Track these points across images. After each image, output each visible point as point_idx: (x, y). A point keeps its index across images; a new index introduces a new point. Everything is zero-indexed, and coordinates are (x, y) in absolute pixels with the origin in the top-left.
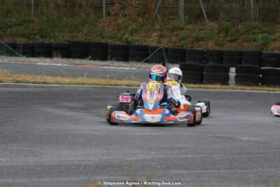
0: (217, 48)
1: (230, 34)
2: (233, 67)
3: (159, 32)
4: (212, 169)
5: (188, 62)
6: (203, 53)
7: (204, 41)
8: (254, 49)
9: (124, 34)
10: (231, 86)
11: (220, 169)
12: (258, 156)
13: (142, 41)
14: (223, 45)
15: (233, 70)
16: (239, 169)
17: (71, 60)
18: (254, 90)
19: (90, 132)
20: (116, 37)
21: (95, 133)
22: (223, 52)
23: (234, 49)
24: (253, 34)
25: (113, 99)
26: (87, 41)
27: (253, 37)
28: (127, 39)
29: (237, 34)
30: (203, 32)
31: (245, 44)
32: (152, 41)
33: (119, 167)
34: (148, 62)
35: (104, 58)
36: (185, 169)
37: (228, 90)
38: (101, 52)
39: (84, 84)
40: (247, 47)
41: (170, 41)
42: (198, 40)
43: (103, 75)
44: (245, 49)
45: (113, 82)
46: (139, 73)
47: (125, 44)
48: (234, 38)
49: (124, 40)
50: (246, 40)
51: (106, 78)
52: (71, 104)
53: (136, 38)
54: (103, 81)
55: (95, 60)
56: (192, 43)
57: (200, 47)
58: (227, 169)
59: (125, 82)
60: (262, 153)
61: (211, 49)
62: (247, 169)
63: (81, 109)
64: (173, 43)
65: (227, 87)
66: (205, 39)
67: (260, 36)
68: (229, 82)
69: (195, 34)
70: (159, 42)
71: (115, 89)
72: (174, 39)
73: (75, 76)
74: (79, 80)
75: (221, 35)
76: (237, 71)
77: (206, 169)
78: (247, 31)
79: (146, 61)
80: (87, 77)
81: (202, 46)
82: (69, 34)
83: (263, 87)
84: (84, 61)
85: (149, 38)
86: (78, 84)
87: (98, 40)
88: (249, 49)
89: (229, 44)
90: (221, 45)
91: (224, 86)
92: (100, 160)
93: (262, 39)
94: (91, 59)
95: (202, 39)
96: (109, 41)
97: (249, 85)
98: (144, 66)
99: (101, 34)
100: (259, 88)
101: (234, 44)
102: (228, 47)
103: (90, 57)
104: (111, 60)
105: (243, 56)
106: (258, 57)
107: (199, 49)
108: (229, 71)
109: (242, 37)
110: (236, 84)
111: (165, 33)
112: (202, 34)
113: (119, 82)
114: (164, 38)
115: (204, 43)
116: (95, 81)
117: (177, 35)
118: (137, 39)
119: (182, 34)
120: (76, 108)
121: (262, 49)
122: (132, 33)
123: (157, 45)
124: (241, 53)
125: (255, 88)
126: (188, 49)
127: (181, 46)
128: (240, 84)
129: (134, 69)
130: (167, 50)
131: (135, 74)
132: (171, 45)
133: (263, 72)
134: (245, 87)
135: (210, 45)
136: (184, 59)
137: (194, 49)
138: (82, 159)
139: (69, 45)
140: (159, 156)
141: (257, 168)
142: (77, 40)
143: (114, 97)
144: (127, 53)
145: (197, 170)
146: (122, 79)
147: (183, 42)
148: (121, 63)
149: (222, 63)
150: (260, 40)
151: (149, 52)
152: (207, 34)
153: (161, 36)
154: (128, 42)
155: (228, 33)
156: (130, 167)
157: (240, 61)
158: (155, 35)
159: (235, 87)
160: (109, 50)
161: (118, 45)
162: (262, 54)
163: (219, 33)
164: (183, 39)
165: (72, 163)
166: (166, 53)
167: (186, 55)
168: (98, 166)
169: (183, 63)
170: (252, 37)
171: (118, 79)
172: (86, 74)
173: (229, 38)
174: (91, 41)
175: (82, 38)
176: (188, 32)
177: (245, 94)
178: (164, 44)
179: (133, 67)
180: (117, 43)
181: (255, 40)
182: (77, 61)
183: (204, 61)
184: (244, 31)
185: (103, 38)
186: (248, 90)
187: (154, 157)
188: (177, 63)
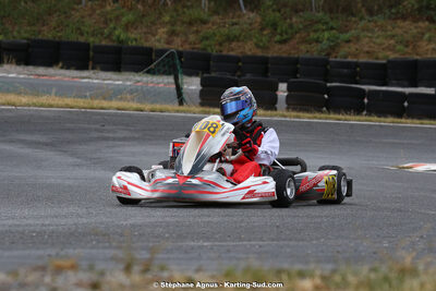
0: (259, 53)
1: (279, 31)
2: (282, 82)
3: (169, 26)
4: (250, 241)
5: (213, 74)
6: (236, 60)
7: (238, 41)
8: (316, 55)
9: (115, 28)
10: (279, 112)
11: (261, 239)
12: (319, 220)
13: (143, 41)
14: (268, 48)
15: (283, 87)
16: (290, 240)
17: (31, 68)
18: (315, 118)
19: (59, 181)
20: (102, 34)
21: (67, 182)
22: (267, 58)
23: (284, 55)
24: (315, 31)
25: (96, 130)
26: (57, 39)
27: (315, 37)
28: (118, 37)
29: (290, 31)
30: (237, 27)
31: (303, 47)
32: (158, 40)
33: (104, 235)
34: (151, 72)
35: (83, 67)
36: (208, 239)
37: (276, 118)
38: (78, 56)
39: (51, 106)
40: (304, 51)
41: (186, 41)
42: (230, 39)
43: (80, 92)
44: (301, 56)
45: (96, 103)
46: (137, 91)
47: (115, 44)
48: (285, 37)
49: (114, 38)
50: (304, 41)
51: (85, 97)
52: (29, 137)
53: (133, 36)
54: (81, 102)
55: (68, 68)
56: (220, 44)
57: (232, 50)
58: (273, 240)
59: (115, 104)
60: (326, 217)
61: (249, 53)
62: (303, 240)
63: (47, 144)
64: (190, 44)
65: (274, 113)
66: (242, 38)
67: (326, 34)
68: (277, 106)
69: (225, 31)
70: (168, 43)
71: (100, 114)
72: (192, 38)
73: (37, 94)
74: (44, 99)
75: (265, 32)
76: (289, 89)
77: (241, 239)
78: (305, 27)
79: (148, 72)
80: (56, 95)
81: (235, 50)
82: (28, 28)
83: (329, 113)
84: (51, 71)
85: (154, 35)
86: (42, 106)
87: (74, 37)
88: (308, 56)
89: (277, 46)
90: (265, 48)
91: (269, 112)
92: (75, 224)
93: (328, 39)
94: (62, 68)
95: (236, 38)
96: (91, 39)
97: (307, 111)
98: (145, 79)
99: (79, 29)
100: (322, 115)
101: (285, 47)
102: (276, 51)
103: (60, 65)
104: (93, 69)
105: (299, 66)
106: (322, 68)
107: (232, 53)
108: (276, 89)
109: (298, 35)
110: (288, 109)
111: (178, 28)
112: (236, 30)
113: (105, 104)
114: (177, 35)
115: (240, 44)
116: (69, 101)
117: (197, 32)
118: (135, 38)
119: (206, 30)
120: (39, 143)
121: (328, 54)
122: (127, 27)
123: (166, 46)
124: (297, 61)
125: (317, 115)
126: (214, 53)
127: (204, 49)
128: (294, 109)
129: (129, 83)
130: (180, 54)
131: (131, 92)
132: (187, 47)
133: (328, 91)
134: (301, 114)
135: (249, 49)
136: (207, 70)
137: (225, 53)
138: (47, 222)
139: (28, 45)
140: (168, 219)
141: (317, 239)
142: (40, 37)
143: (98, 126)
144: (118, 58)
145: (226, 241)
146: (111, 100)
147: (207, 43)
148: (109, 74)
149: (267, 77)
150: (325, 42)
151: (154, 57)
152: (243, 30)
153: (173, 33)
154: (121, 42)
155: (276, 29)
156: (122, 235)
157: (295, 73)
158: (162, 32)
159: (285, 113)
160: (91, 53)
161: (106, 47)
162: (328, 62)
163: (262, 29)
164: (207, 38)
165: (32, 228)
166: (180, 59)
167: (211, 63)
168: (72, 234)
169: (205, 75)
170: (313, 36)
171: (105, 99)
172: (54, 90)
173: (278, 38)
174: (63, 39)
175: (47, 34)
176: (215, 27)
177: (301, 124)
178: (177, 45)
179: (127, 80)
180: (104, 43)
181: (317, 41)
182: (41, 70)
183: (239, 73)
184: (301, 26)
185: (82, 34)
186: (306, 118)
187: (160, 220)
188: (197, 75)
